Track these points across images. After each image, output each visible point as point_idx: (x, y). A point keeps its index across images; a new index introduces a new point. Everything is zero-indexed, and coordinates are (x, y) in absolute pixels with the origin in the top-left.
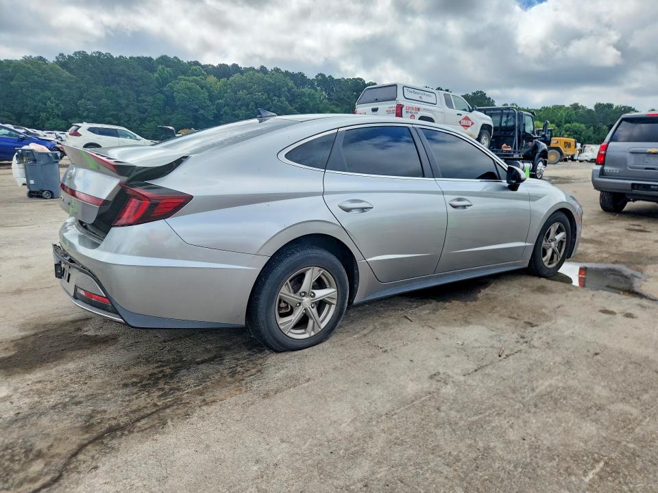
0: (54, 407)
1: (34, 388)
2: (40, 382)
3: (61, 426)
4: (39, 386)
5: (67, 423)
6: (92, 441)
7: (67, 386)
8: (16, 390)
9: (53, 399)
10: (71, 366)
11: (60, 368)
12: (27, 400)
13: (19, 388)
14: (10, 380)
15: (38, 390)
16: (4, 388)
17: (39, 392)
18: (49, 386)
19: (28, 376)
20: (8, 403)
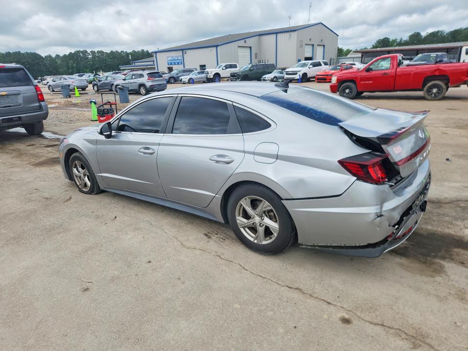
0: (448, 216)
1: (452, 226)
2: (449, 228)
3: (449, 211)
4: (450, 226)
5: (446, 210)
6: (441, 203)
7: (438, 221)
8: (461, 229)
9: (447, 219)
10: (429, 227)
11: (435, 229)
12: (458, 223)
13: (460, 230)
14: (462, 235)
15: (451, 225)
16: (466, 233)
17: (451, 223)
18: (446, 224)
19: (453, 233)
20: (466, 226)
